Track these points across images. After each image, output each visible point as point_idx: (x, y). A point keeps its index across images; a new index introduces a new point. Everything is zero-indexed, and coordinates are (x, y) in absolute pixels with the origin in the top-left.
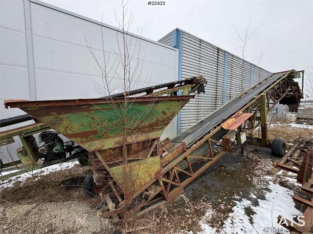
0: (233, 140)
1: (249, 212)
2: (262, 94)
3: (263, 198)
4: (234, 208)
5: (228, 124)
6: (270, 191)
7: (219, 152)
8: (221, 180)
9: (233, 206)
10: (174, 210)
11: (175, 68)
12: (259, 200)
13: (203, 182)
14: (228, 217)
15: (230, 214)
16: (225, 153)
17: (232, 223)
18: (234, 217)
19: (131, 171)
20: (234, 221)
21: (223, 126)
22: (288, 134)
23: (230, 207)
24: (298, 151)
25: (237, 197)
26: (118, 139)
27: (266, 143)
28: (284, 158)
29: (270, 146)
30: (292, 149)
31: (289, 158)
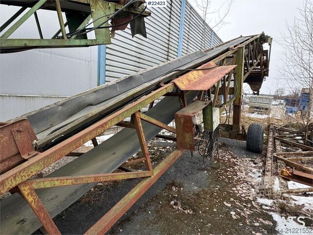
0: (198, 120)
2: (239, 46)
5: (189, 81)
7: (168, 152)
16: (179, 153)
21: (178, 83)
24: (278, 142)
27: (239, 131)
28: (269, 155)
29: (244, 137)
30: (271, 140)
31: (275, 154)
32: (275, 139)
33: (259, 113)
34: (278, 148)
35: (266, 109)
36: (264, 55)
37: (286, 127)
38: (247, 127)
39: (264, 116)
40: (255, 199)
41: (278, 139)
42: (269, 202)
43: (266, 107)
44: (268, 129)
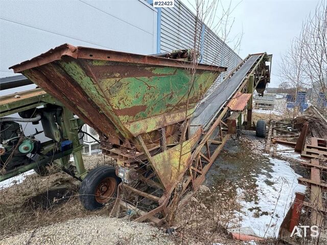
1: (269, 183)
2: (250, 75)
3: (272, 171)
4: (257, 183)
5: (233, 105)
6: (273, 165)
8: (231, 163)
9: (255, 182)
10: (207, 197)
11: (153, 35)
12: (270, 173)
13: (218, 167)
14: (257, 191)
15: (257, 188)
17: (263, 194)
18: (262, 189)
19: (170, 159)
20: (263, 192)
21: (229, 107)
22: (260, 117)
23: (253, 183)
24: (275, 131)
25: (253, 174)
26: (159, 119)
27: (251, 125)
28: (269, 137)
29: (254, 128)
30: (271, 129)
31: (272, 137)
32: (273, 129)
33: (264, 108)
34: (275, 134)
35: (270, 105)
36: (266, 69)
37: (281, 121)
38: (256, 122)
39: (268, 112)
40: (261, 154)
41: (275, 129)
42: (268, 155)
43: (270, 103)
44: (269, 123)
